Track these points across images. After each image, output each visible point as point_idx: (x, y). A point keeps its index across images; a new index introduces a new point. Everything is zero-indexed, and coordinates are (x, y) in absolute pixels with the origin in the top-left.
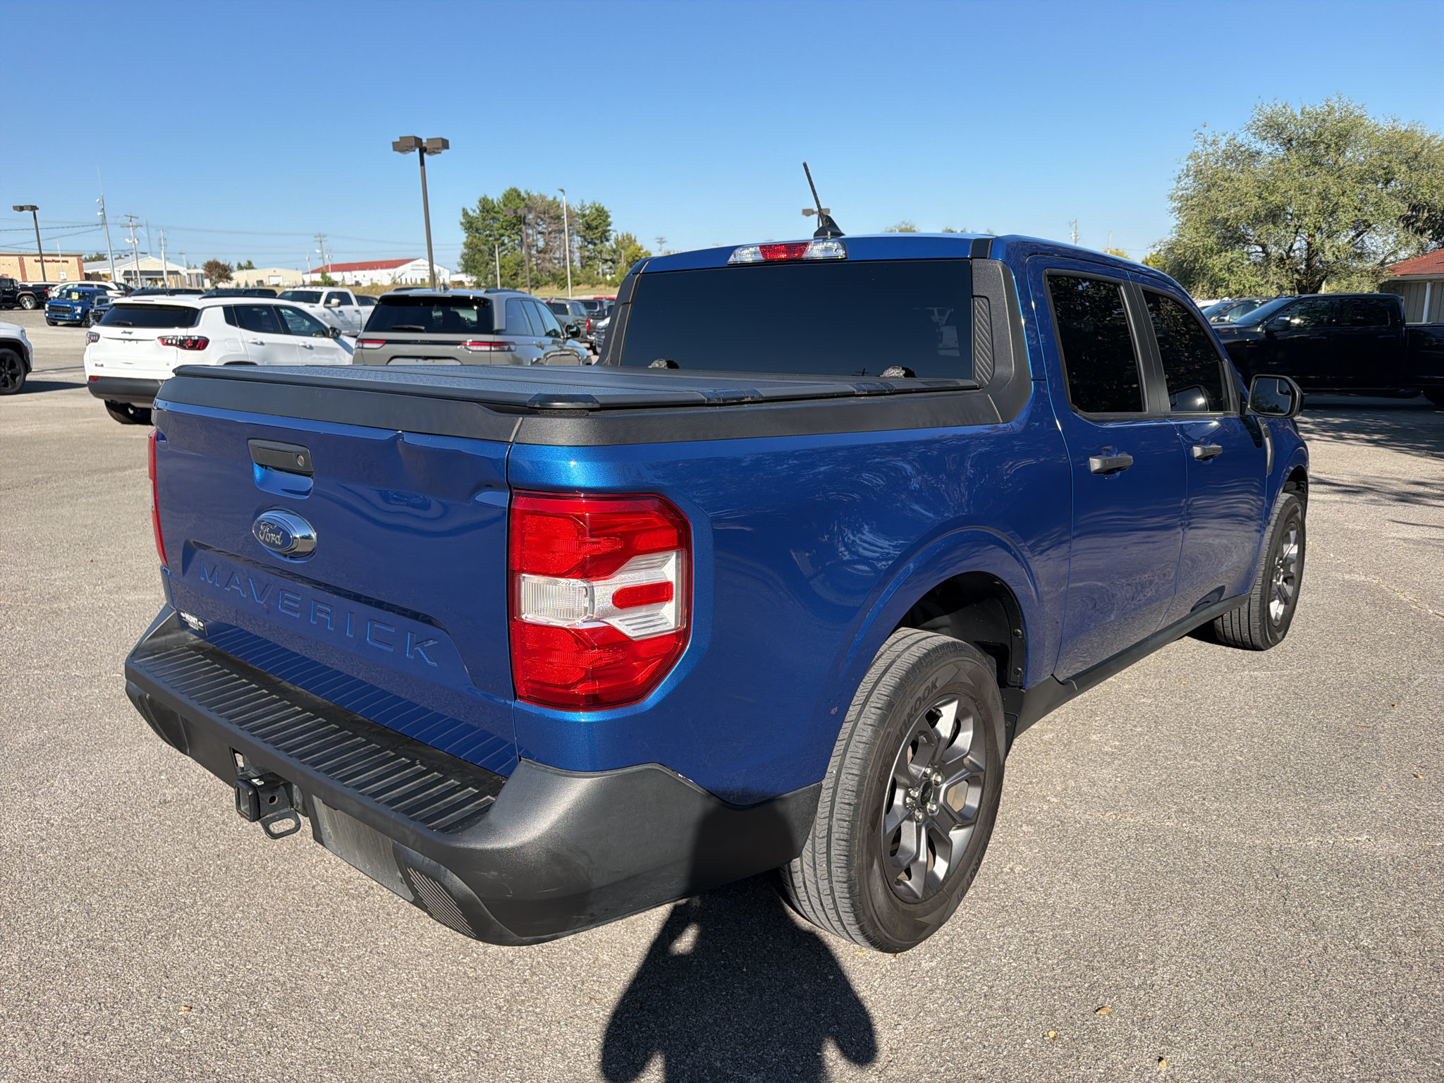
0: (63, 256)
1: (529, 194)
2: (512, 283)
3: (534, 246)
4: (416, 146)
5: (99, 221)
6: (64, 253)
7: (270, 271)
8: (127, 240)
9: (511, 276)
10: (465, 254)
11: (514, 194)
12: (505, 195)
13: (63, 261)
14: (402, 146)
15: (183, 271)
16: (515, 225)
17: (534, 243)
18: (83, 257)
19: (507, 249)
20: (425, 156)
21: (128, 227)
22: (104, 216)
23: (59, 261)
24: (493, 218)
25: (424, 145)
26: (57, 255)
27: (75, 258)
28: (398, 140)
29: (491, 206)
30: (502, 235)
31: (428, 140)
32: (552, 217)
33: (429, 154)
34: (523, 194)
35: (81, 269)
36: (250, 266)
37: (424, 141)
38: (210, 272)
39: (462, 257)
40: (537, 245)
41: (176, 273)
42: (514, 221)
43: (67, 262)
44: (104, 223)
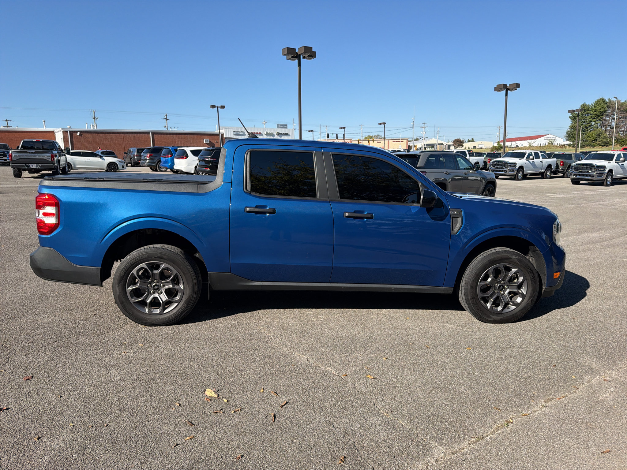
0: (401, 139)
1: (610, 100)
2: (592, 144)
3: (609, 125)
4: (504, 88)
5: (412, 126)
6: (402, 138)
7: (480, 142)
8: (422, 133)
9: (592, 141)
10: (569, 131)
11: (601, 101)
12: (596, 102)
13: (401, 142)
14: (498, 88)
15: (445, 143)
16: (599, 116)
17: (610, 124)
18: (409, 140)
19: (593, 128)
20: (508, 91)
21: (423, 128)
22: (414, 124)
23: (399, 142)
24: (587, 114)
25: (508, 87)
26: (399, 139)
27: (406, 140)
28: (496, 86)
29: (587, 107)
30: (591, 121)
31: (510, 85)
32: (622, 111)
33: (511, 90)
34: (607, 100)
35: (407, 144)
36: (472, 140)
37: (508, 85)
38: (455, 143)
39: (567, 133)
40: (611, 125)
41: (442, 144)
42: (599, 114)
43: (403, 141)
44: (413, 127)
